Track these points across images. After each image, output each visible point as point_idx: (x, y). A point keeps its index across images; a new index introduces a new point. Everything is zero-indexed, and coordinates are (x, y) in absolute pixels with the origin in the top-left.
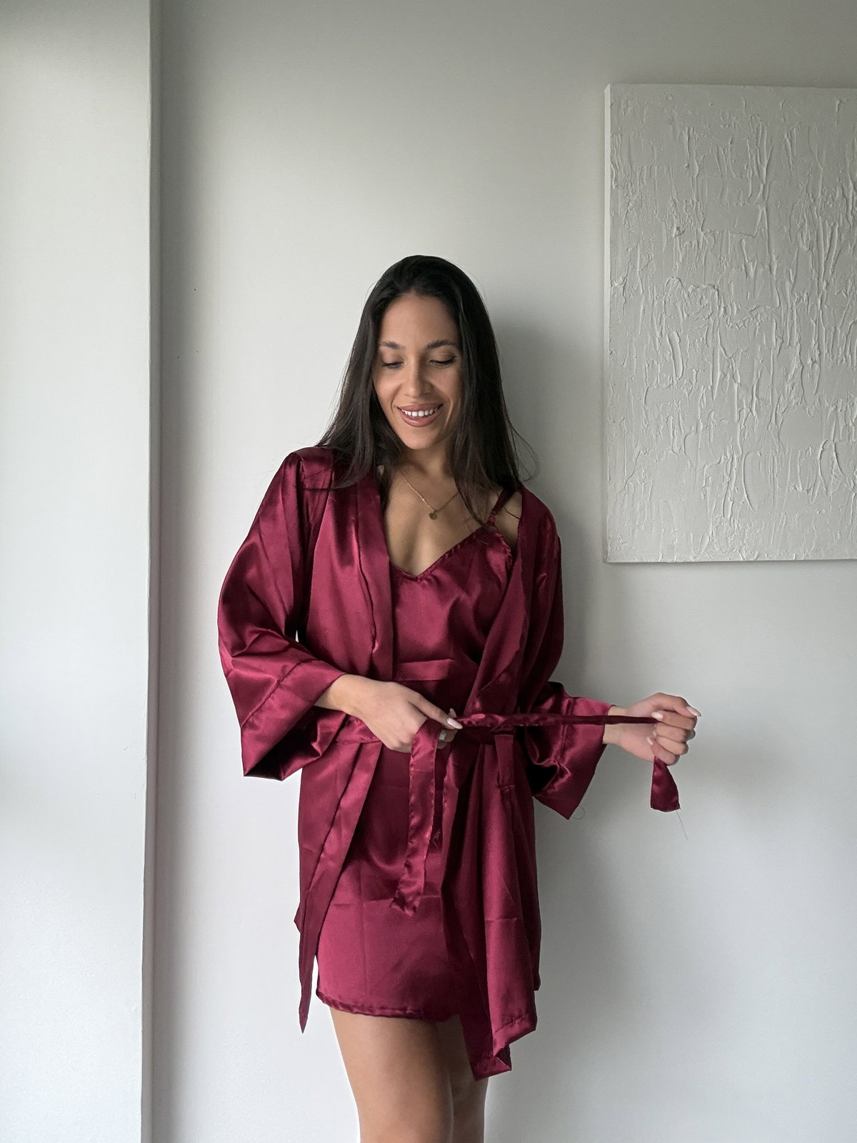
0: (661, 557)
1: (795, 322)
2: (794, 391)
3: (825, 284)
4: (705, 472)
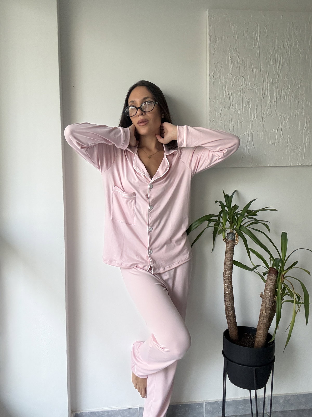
1: (269, 89)
2: (268, 111)
3: (278, 76)
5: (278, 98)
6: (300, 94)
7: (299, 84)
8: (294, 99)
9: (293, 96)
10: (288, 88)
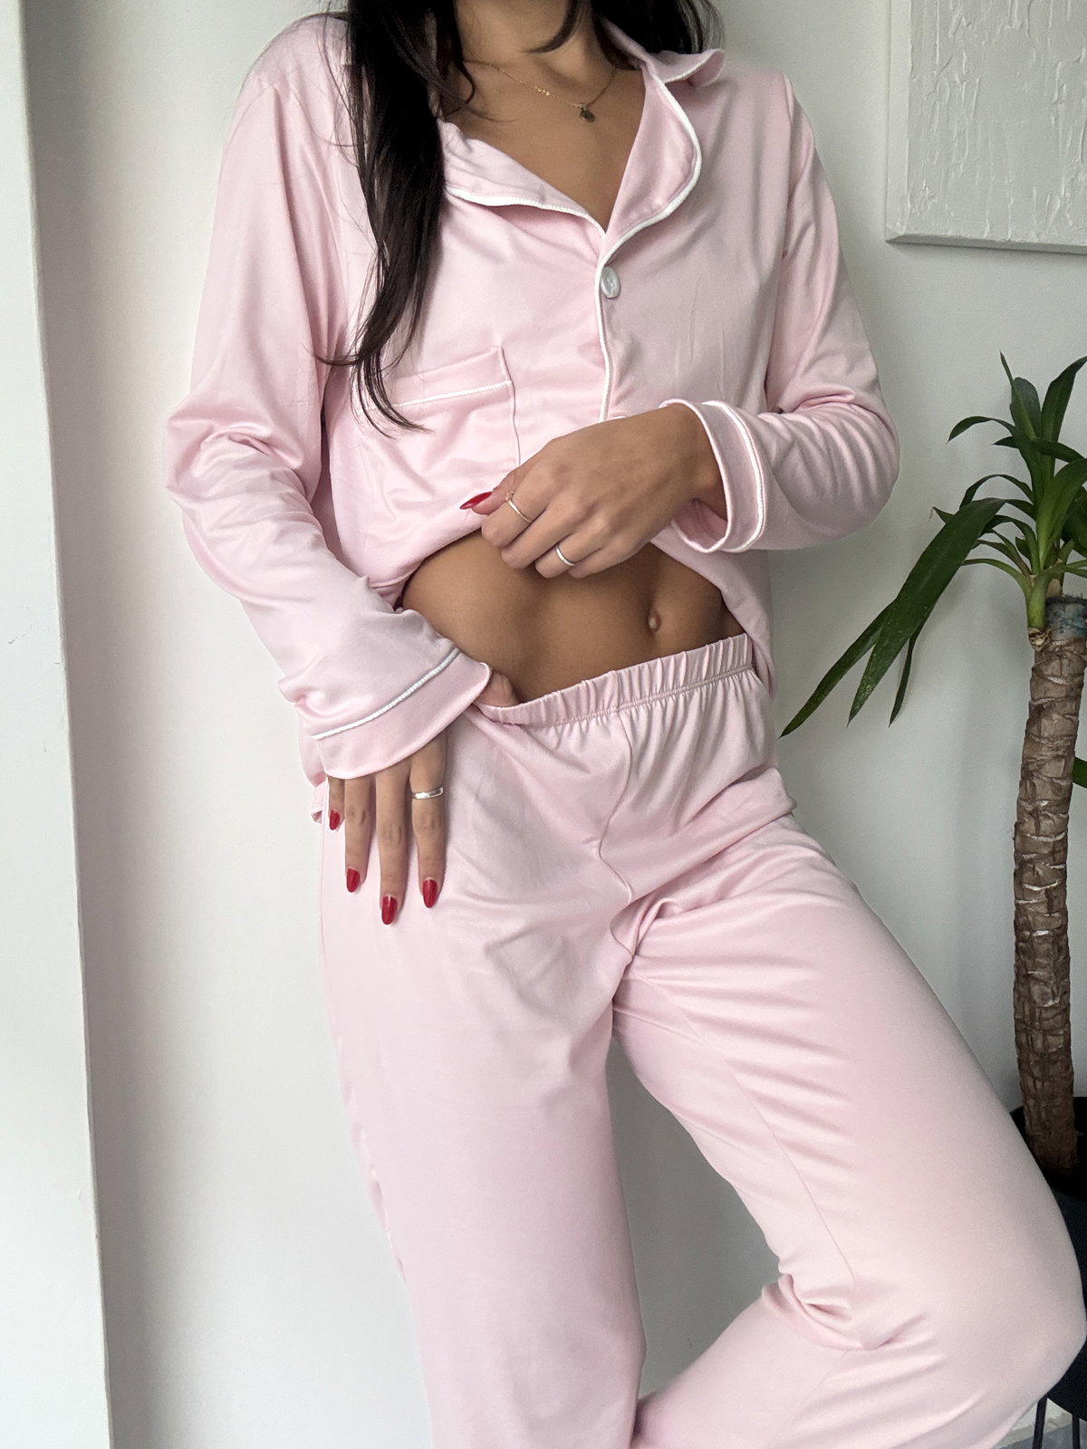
0: (987, 229)
4: (1058, 73)
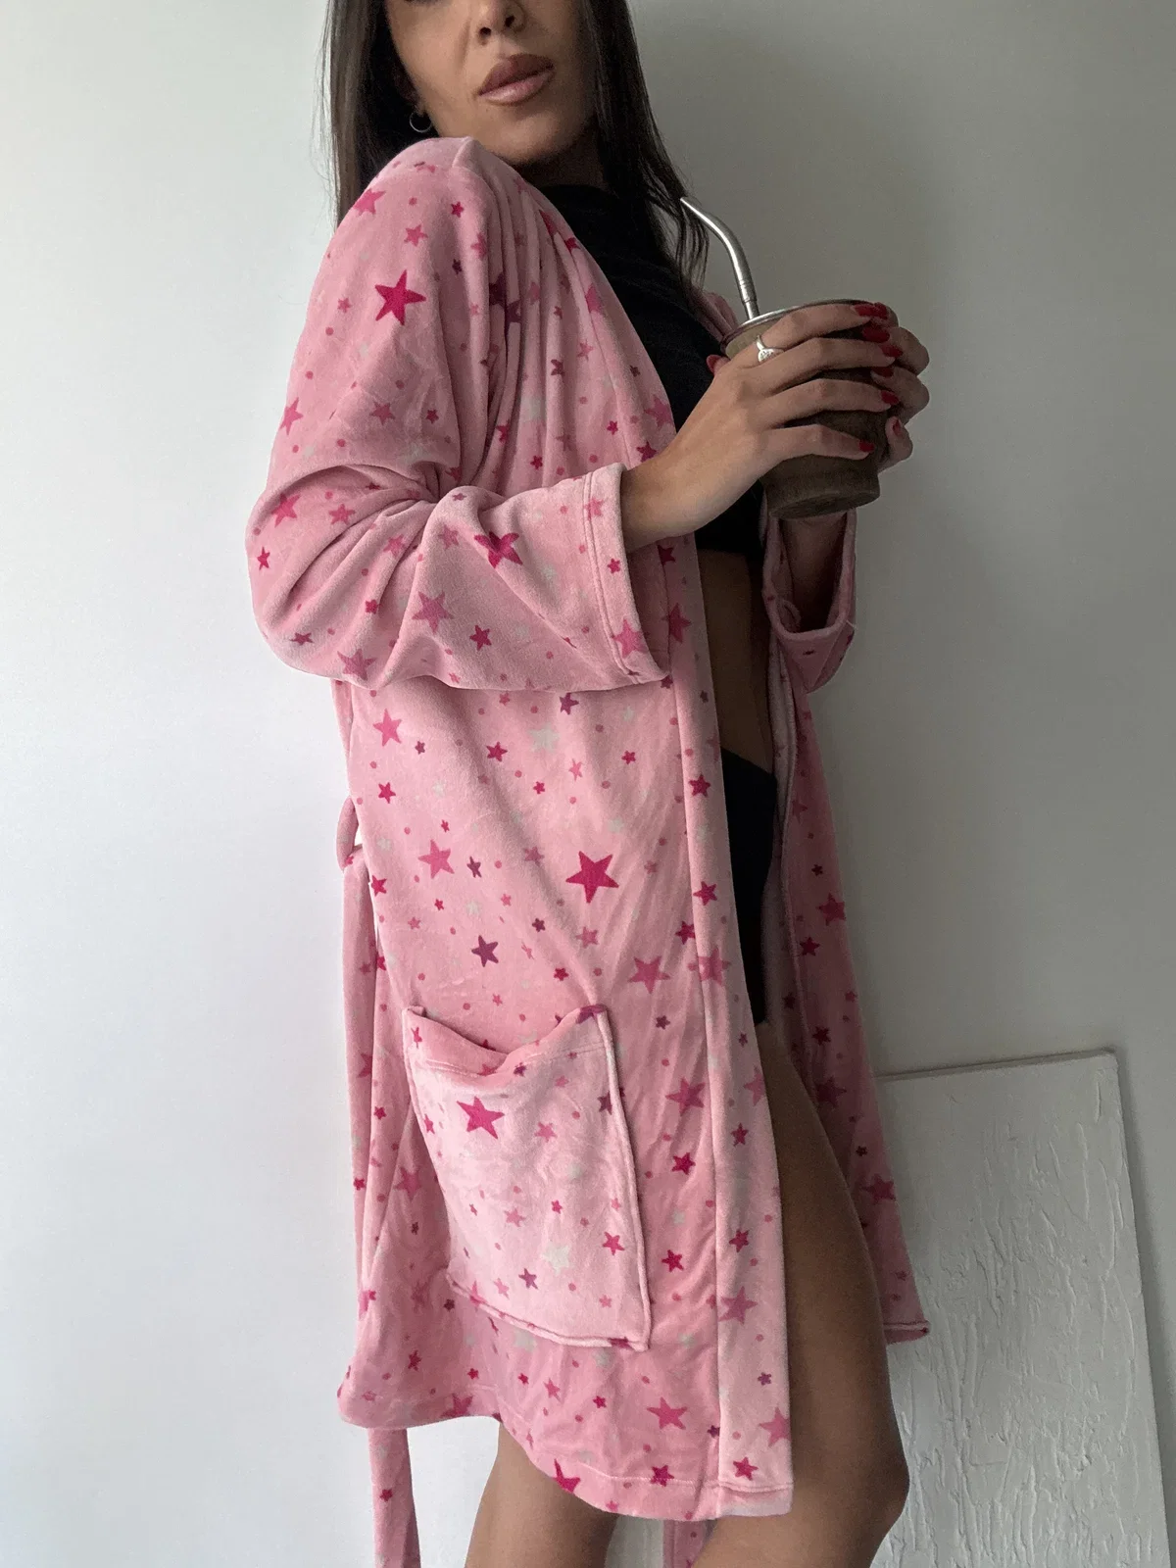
5: (979, 1548)
6: (1096, 1506)
7: (1084, 1452)
8: (1063, 1538)
9: (1056, 1525)
10: (1025, 1487)
